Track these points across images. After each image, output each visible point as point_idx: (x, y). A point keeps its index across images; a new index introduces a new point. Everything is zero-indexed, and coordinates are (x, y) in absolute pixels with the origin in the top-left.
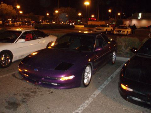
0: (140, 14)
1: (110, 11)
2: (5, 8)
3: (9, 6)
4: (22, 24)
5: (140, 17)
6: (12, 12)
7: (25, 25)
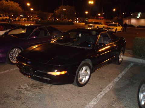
0: (140, 14)
1: (114, 10)
2: (11, 5)
3: (16, 3)
4: (27, 20)
5: (139, 17)
6: (18, 9)
7: (30, 20)
